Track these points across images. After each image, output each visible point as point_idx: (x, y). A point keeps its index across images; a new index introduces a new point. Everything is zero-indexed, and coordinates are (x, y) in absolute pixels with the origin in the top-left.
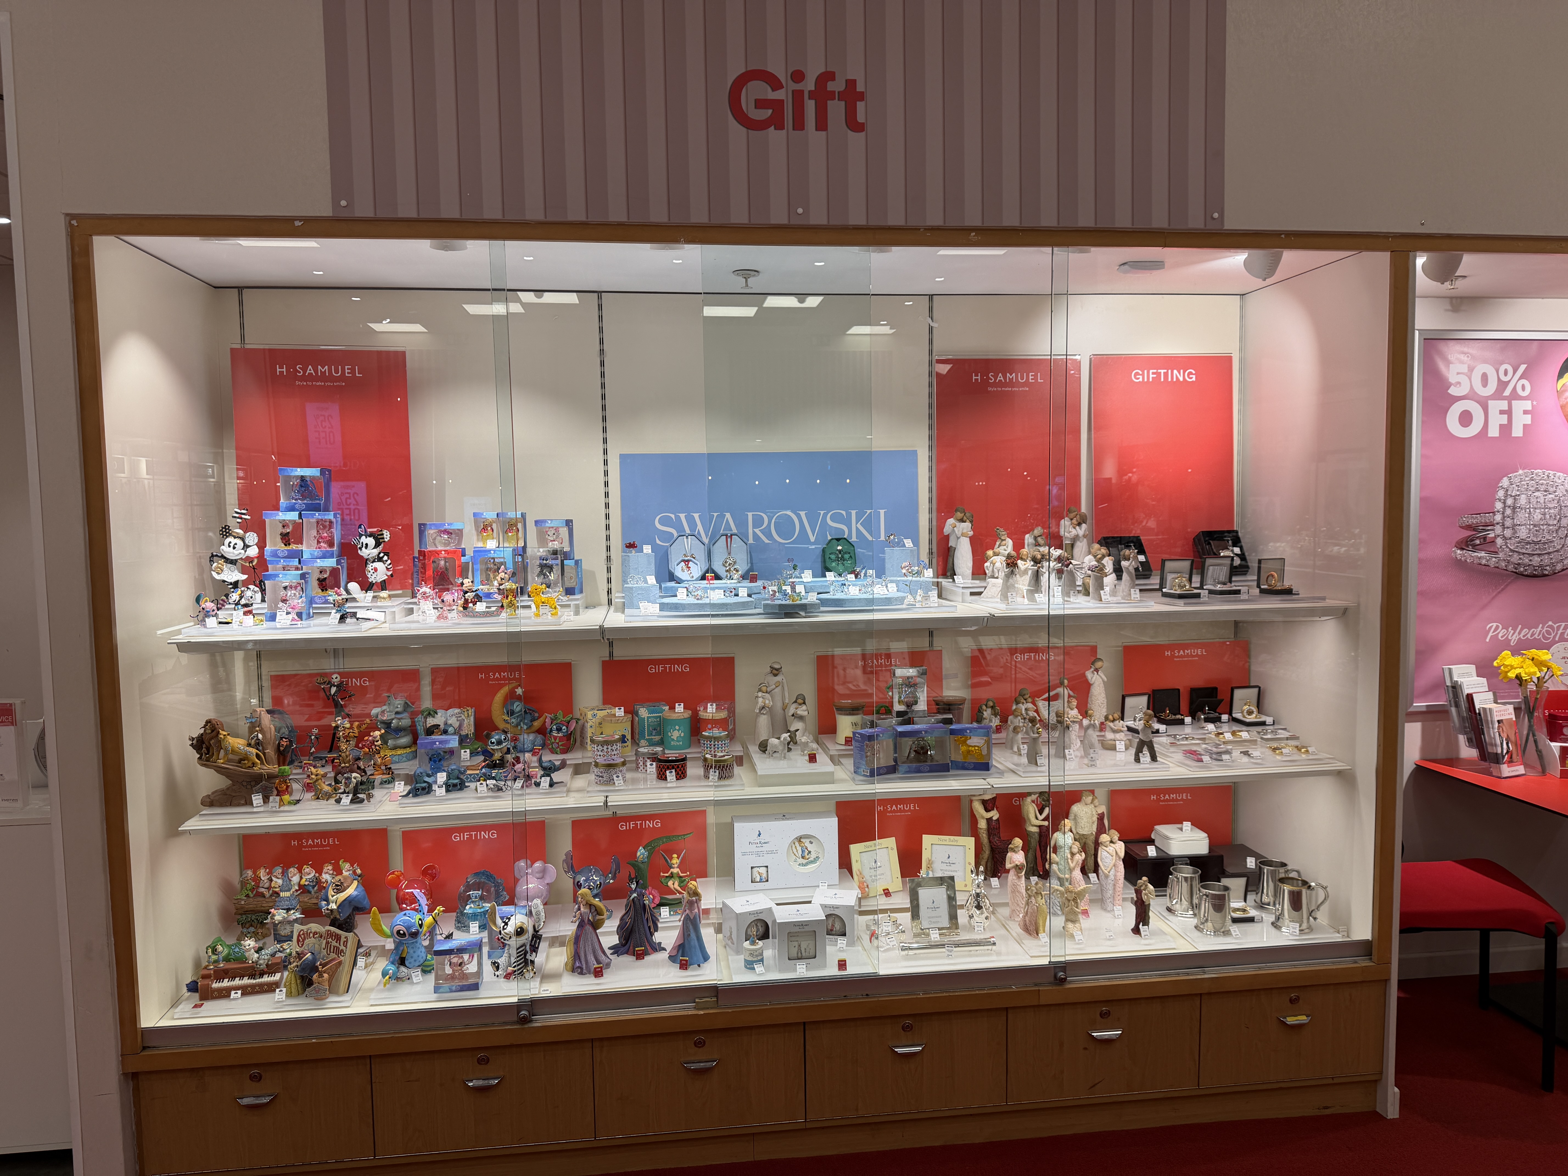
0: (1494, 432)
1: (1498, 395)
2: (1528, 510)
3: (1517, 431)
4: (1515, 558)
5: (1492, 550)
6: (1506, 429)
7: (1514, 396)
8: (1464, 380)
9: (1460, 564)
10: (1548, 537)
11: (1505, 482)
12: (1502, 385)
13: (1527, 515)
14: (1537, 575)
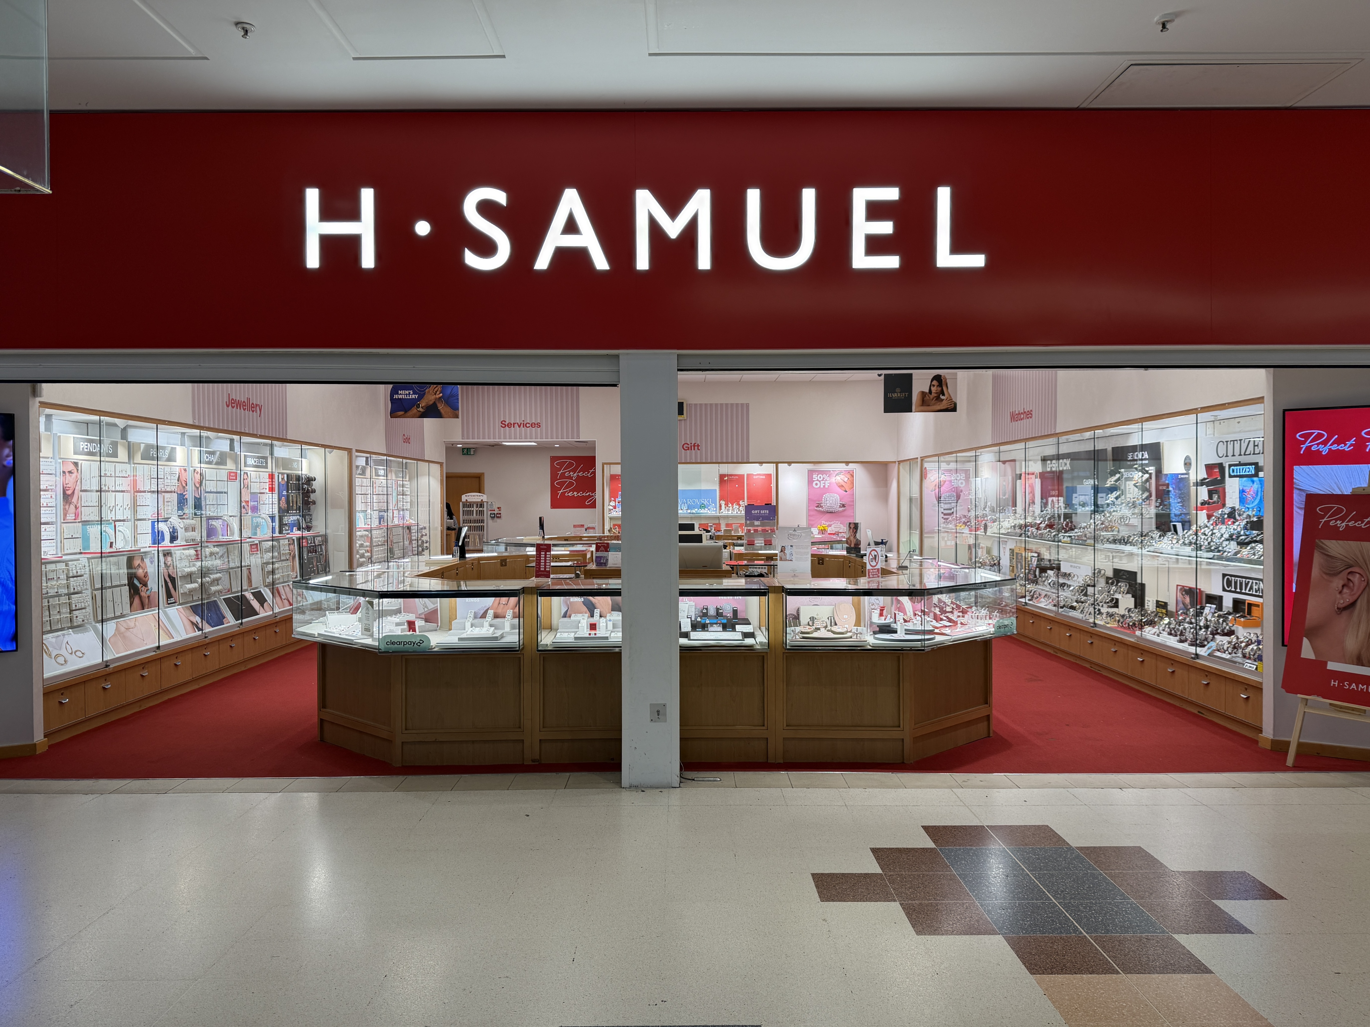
0: (822, 487)
1: (823, 480)
2: (829, 501)
3: (827, 487)
4: (827, 510)
5: (822, 508)
6: (824, 486)
7: (826, 480)
8: (816, 477)
9: (816, 510)
10: (833, 506)
11: (824, 496)
12: (824, 478)
14: (831, 513)
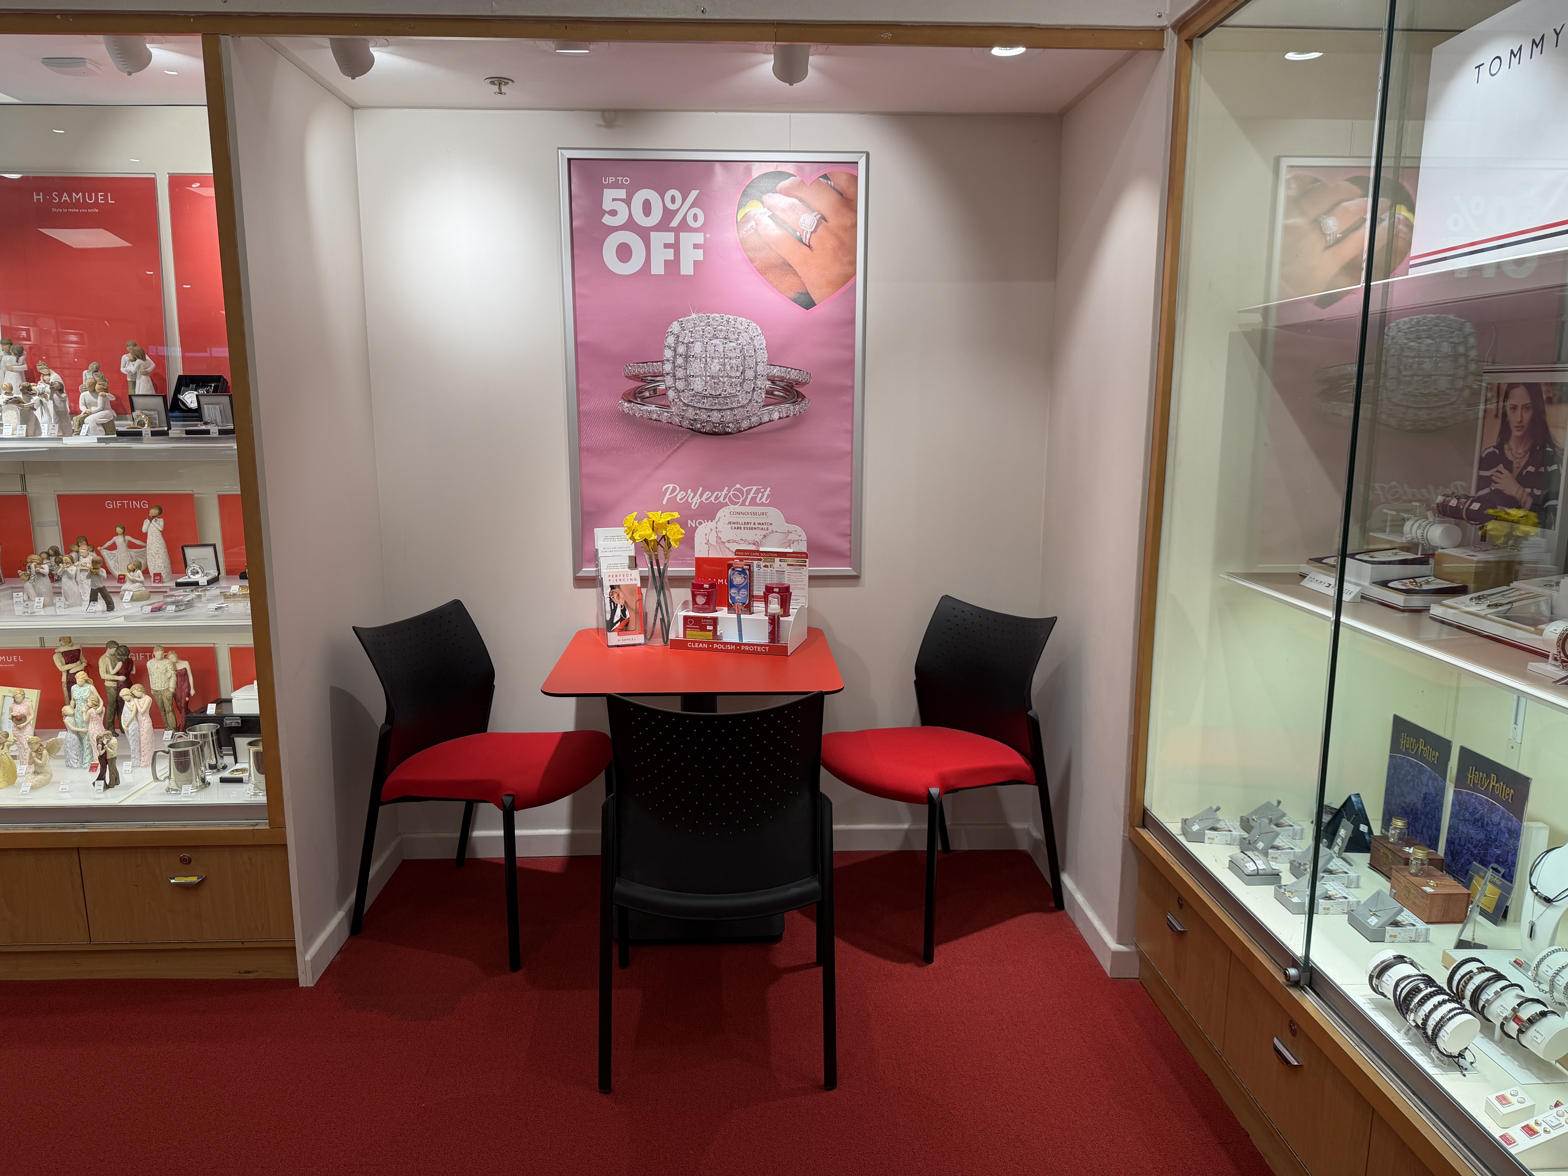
0: (658, 268)
1: (663, 226)
2: (704, 360)
3: (687, 269)
4: (690, 414)
5: (663, 403)
6: (672, 265)
7: (684, 226)
8: (622, 208)
9: (628, 418)
10: (729, 390)
11: (675, 327)
12: (668, 214)
13: (702, 366)
14: (718, 433)
